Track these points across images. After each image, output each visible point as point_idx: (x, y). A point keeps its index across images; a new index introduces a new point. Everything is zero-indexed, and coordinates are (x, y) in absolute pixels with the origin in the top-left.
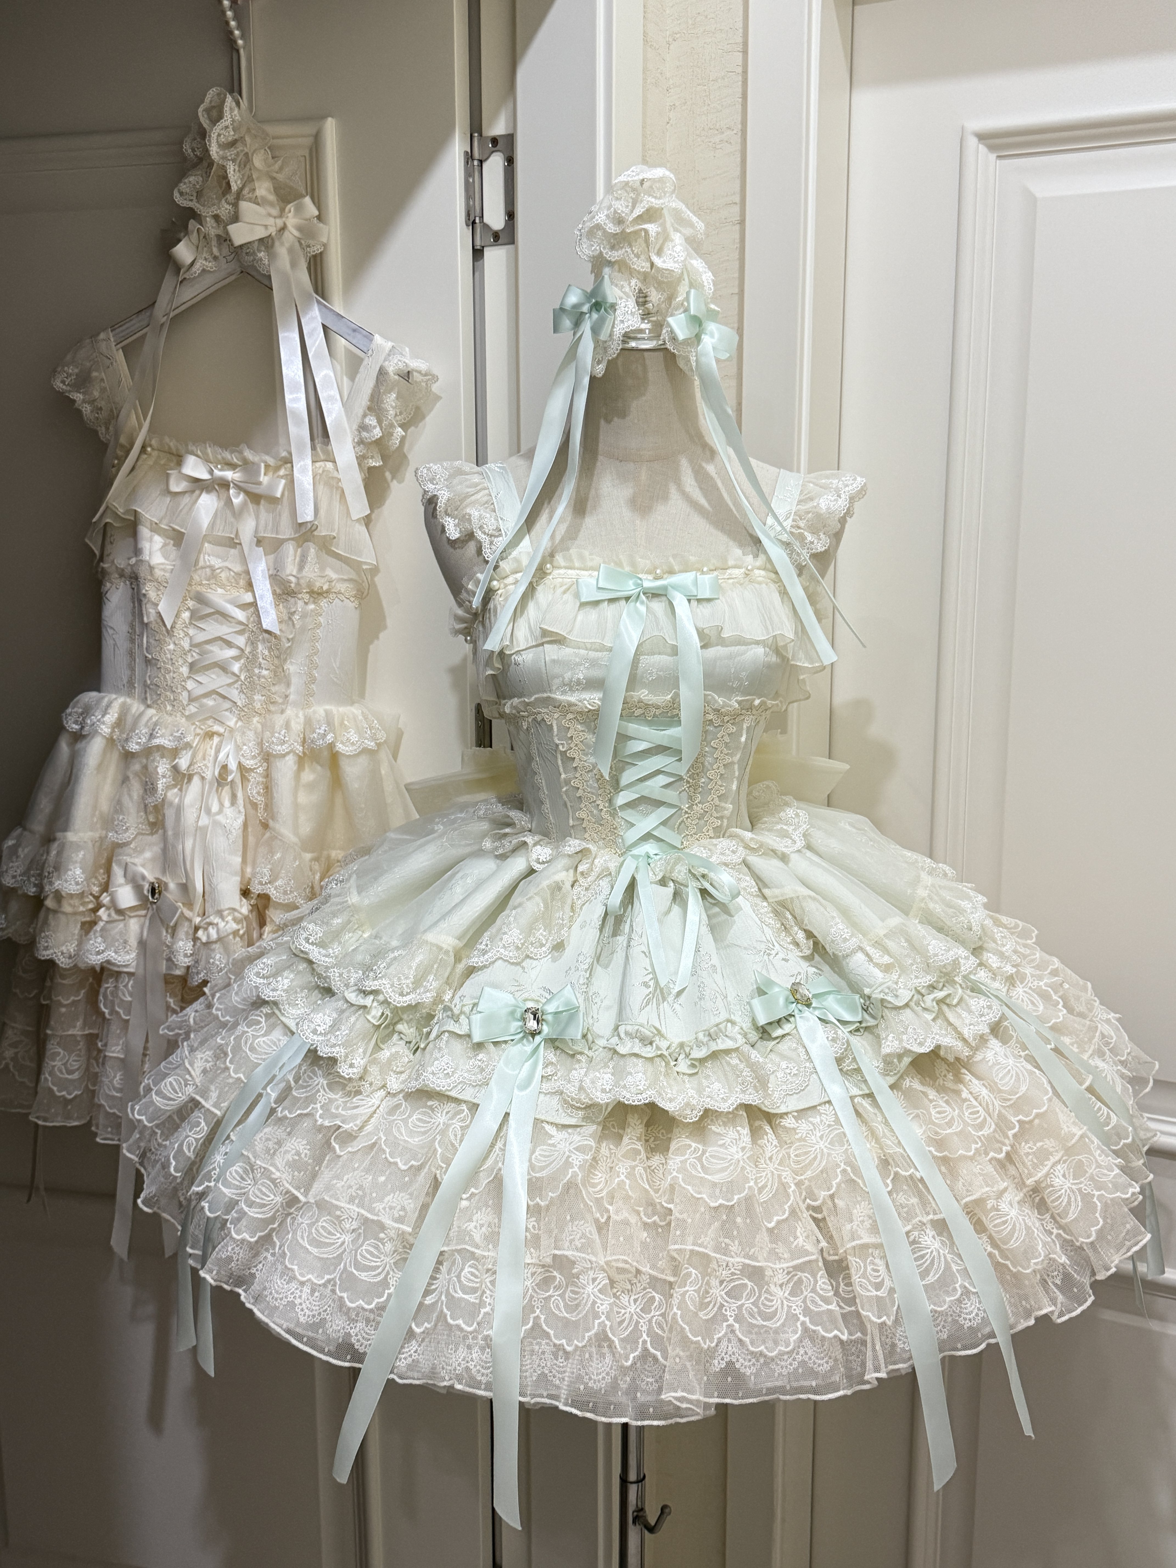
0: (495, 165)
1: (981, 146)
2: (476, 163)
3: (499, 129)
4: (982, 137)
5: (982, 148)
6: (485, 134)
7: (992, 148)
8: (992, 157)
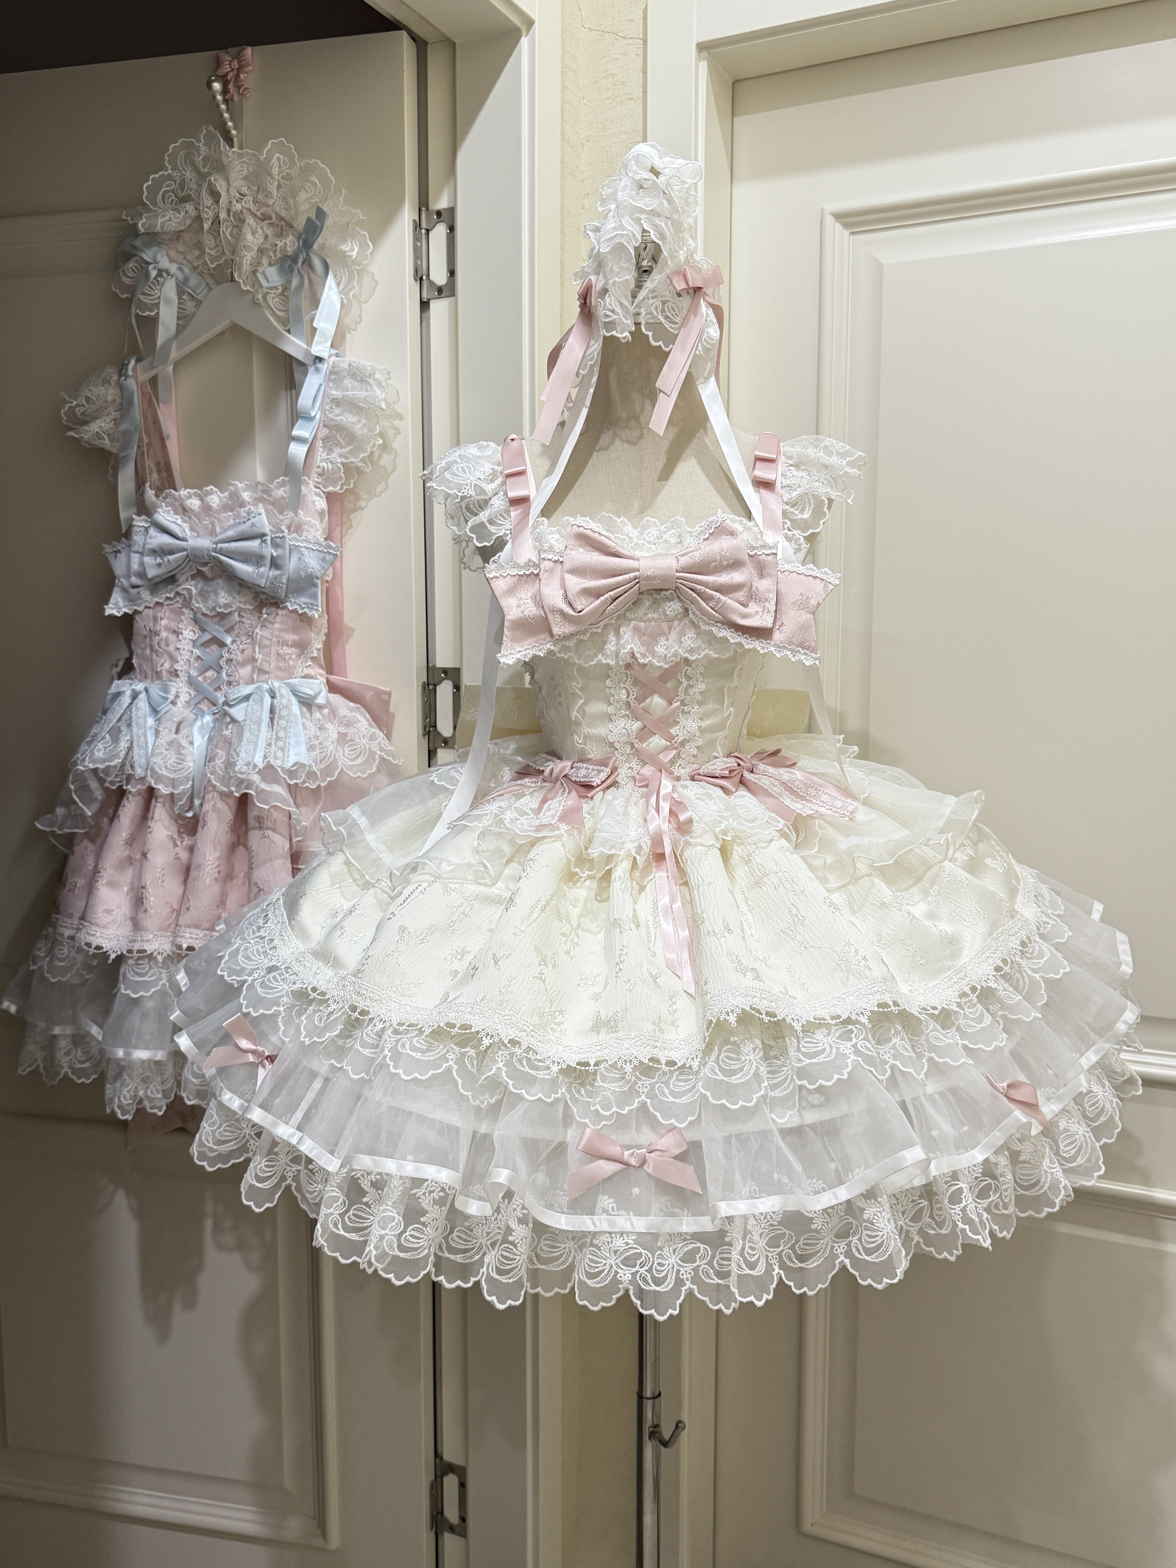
0: (439, 232)
1: (837, 224)
2: (423, 231)
3: (443, 204)
4: (838, 217)
5: (838, 226)
6: (431, 208)
7: (846, 226)
8: (846, 233)
